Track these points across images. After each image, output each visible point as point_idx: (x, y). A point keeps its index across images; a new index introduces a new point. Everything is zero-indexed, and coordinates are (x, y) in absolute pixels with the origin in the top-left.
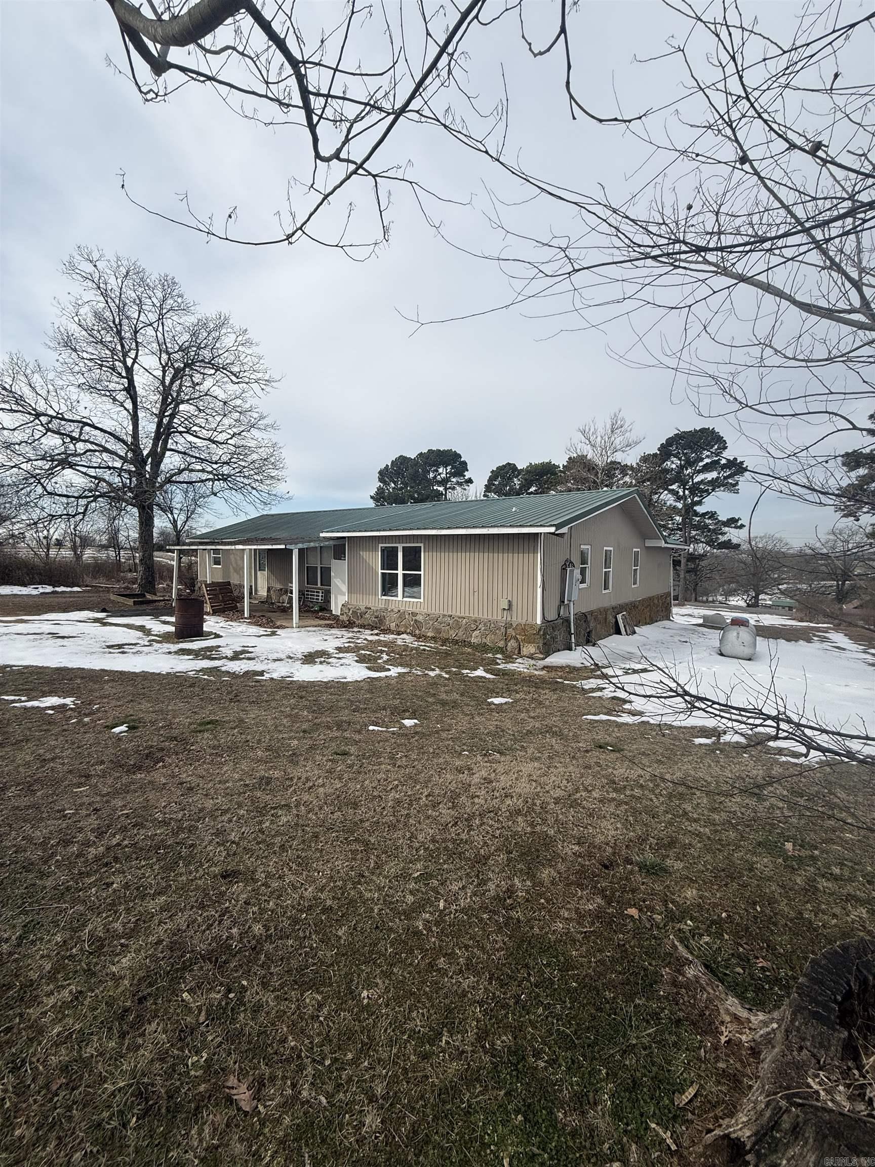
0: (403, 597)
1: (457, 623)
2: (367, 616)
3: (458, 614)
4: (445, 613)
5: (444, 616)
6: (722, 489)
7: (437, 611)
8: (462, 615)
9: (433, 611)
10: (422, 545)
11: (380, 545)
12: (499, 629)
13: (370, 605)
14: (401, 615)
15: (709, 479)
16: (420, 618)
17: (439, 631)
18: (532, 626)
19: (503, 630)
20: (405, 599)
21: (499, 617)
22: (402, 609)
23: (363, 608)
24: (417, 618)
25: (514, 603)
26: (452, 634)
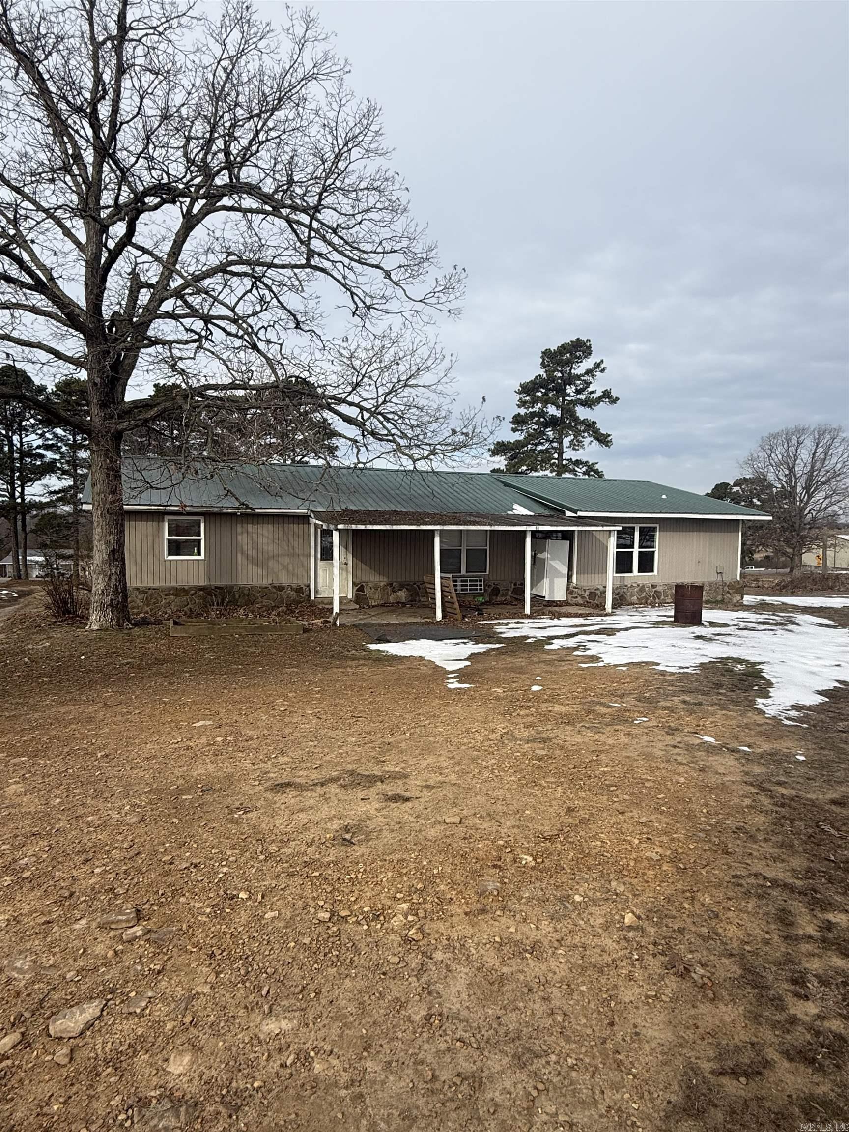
0: (639, 572)
3: (687, 581)
4: (677, 581)
7: (671, 581)
8: (690, 581)
10: (658, 526)
12: (718, 587)
14: (641, 589)
19: (721, 588)
21: (715, 578)
22: (640, 583)
23: (601, 588)
25: (725, 568)
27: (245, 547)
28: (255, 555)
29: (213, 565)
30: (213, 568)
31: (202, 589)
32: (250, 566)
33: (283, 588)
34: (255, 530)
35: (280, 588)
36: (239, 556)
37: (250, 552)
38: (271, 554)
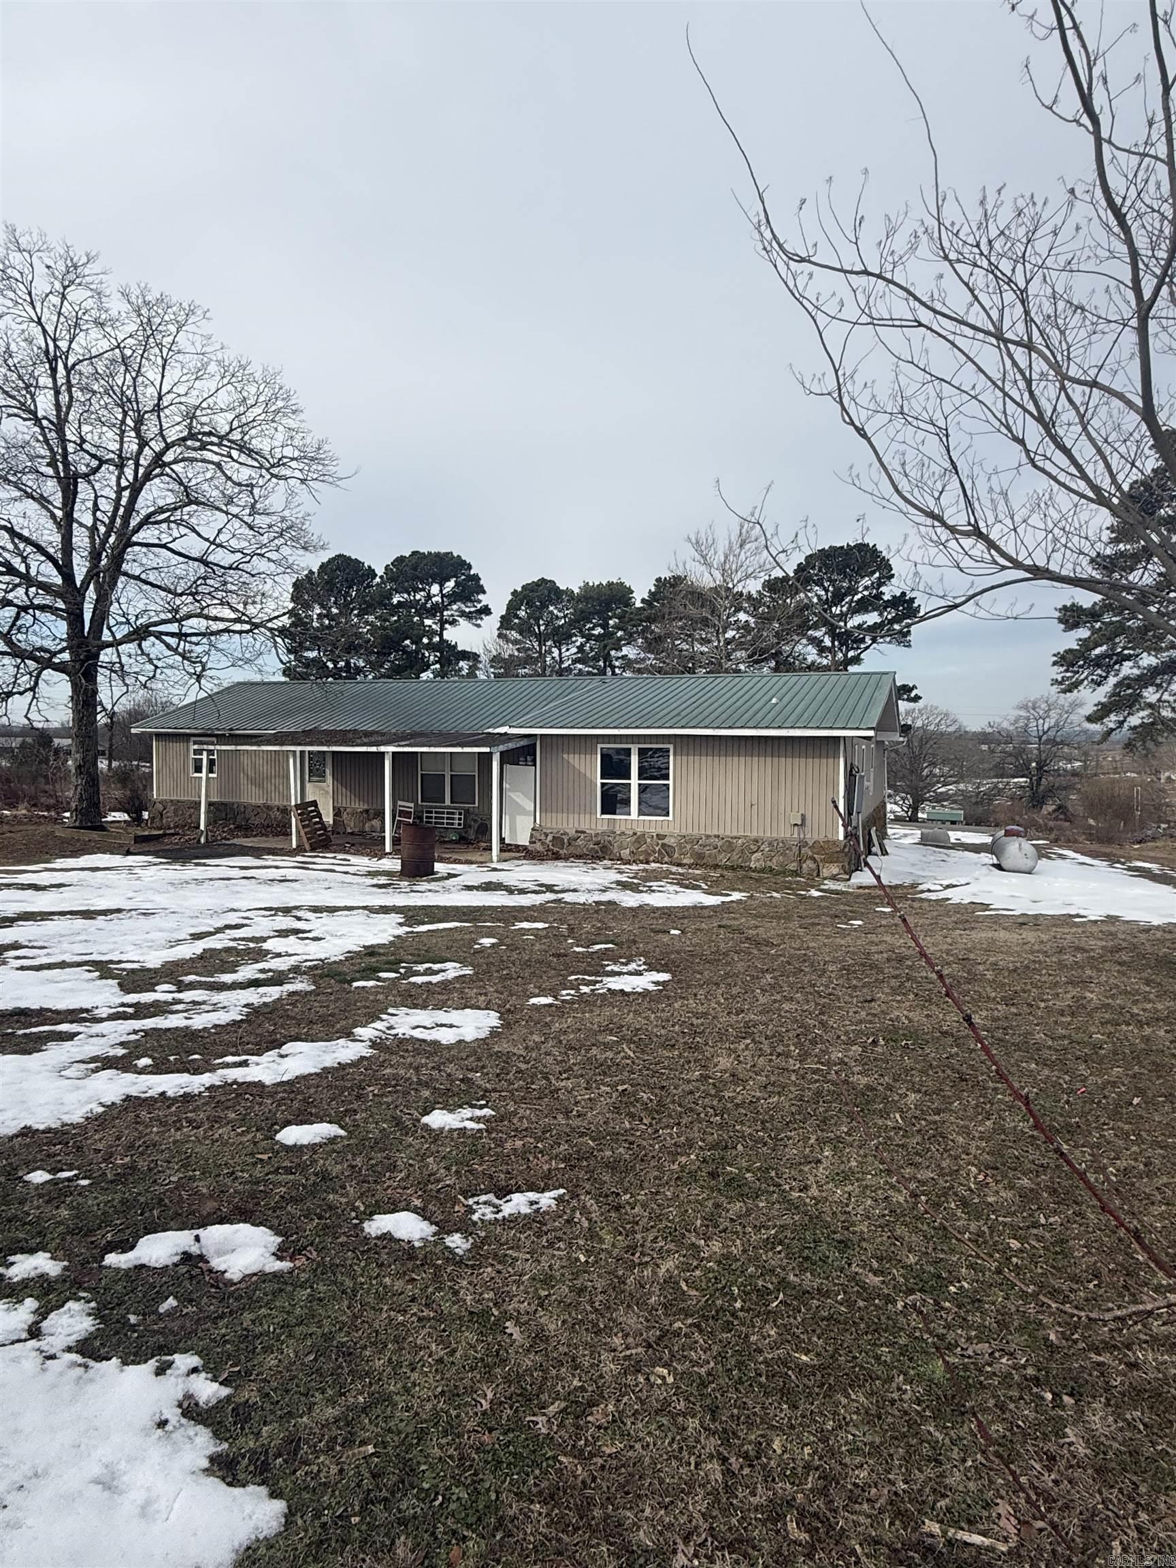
0: (640, 814)
1: (729, 845)
2: (579, 842)
3: (728, 833)
4: (708, 833)
5: (708, 837)
6: (888, 639)
7: (696, 831)
8: (735, 834)
9: (690, 831)
10: (671, 747)
11: (599, 746)
12: (790, 849)
13: (582, 828)
14: (639, 839)
15: (870, 623)
16: (671, 841)
17: (700, 856)
18: (835, 843)
19: (796, 849)
20: (642, 818)
21: (785, 832)
22: (639, 830)
23: (572, 833)
24: (666, 841)
25: (808, 817)
26: (723, 859)
27: (246, 768)
28: (253, 776)
32: (250, 786)
36: (242, 775)
37: (249, 773)
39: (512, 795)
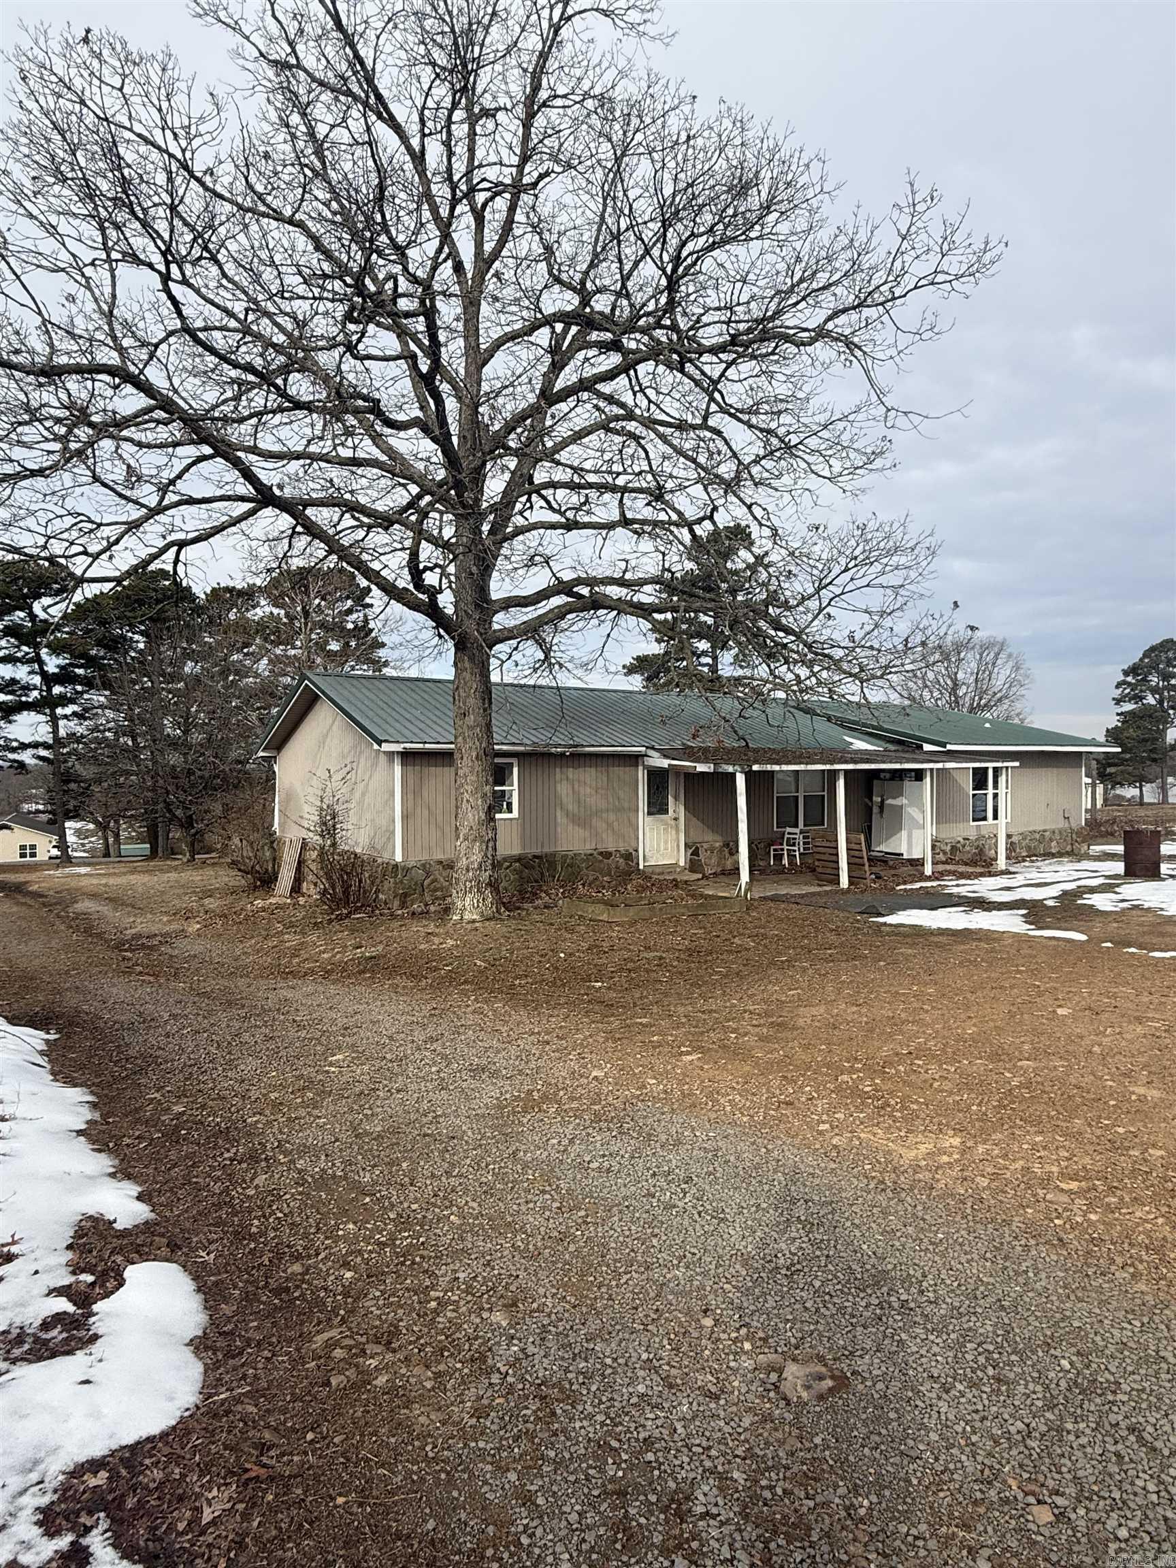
0: (993, 819)
4: (1030, 829)
5: (1031, 832)
8: (1042, 828)
9: (1022, 829)
12: (1067, 836)
13: (965, 835)
19: (1070, 836)
21: (1062, 824)
23: (962, 840)
25: (1071, 812)
27: (565, 800)
28: (576, 811)
29: (527, 826)
30: (527, 832)
31: (519, 859)
32: (570, 828)
33: (610, 854)
34: (576, 777)
35: (607, 855)
36: (559, 814)
37: (570, 807)
38: (594, 808)
39: (909, 809)
